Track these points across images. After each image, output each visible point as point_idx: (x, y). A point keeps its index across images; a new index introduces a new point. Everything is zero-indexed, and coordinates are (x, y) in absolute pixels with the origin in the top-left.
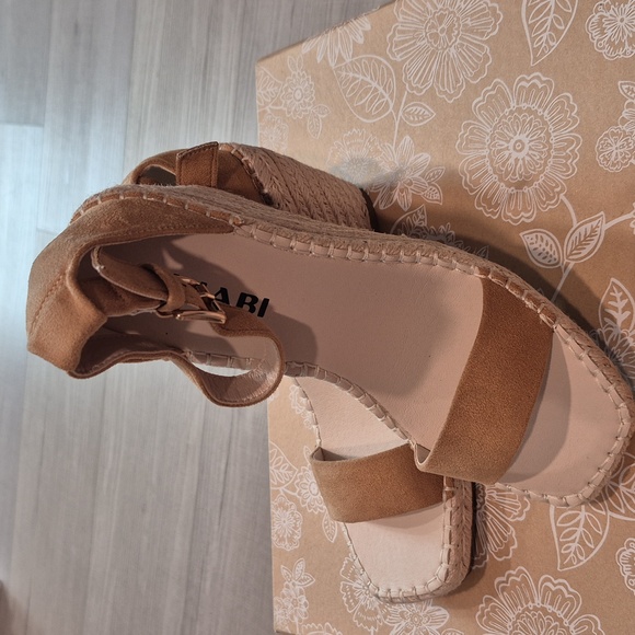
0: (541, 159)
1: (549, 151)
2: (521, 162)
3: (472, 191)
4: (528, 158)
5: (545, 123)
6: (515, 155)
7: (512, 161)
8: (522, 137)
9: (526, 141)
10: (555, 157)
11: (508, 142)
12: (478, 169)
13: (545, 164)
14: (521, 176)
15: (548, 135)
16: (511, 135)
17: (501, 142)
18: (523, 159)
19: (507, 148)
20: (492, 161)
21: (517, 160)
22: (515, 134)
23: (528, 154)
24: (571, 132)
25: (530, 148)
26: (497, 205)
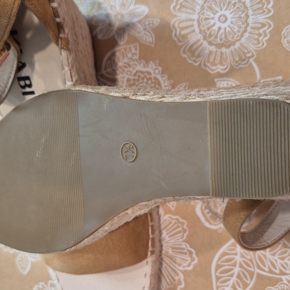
0: (239, 31)
1: (246, 27)
2: (222, 30)
3: (180, 41)
4: (228, 29)
5: (246, 8)
6: (218, 24)
7: (215, 28)
8: (227, 13)
9: (229, 16)
10: (250, 33)
11: (215, 14)
12: (187, 27)
13: (242, 36)
14: (221, 39)
15: (247, 16)
16: (218, 9)
17: (209, 13)
18: (225, 29)
19: (213, 18)
20: (199, 25)
21: (220, 28)
22: (221, 9)
23: (229, 26)
24: (265, 18)
25: (232, 22)
26: (199, 56)
